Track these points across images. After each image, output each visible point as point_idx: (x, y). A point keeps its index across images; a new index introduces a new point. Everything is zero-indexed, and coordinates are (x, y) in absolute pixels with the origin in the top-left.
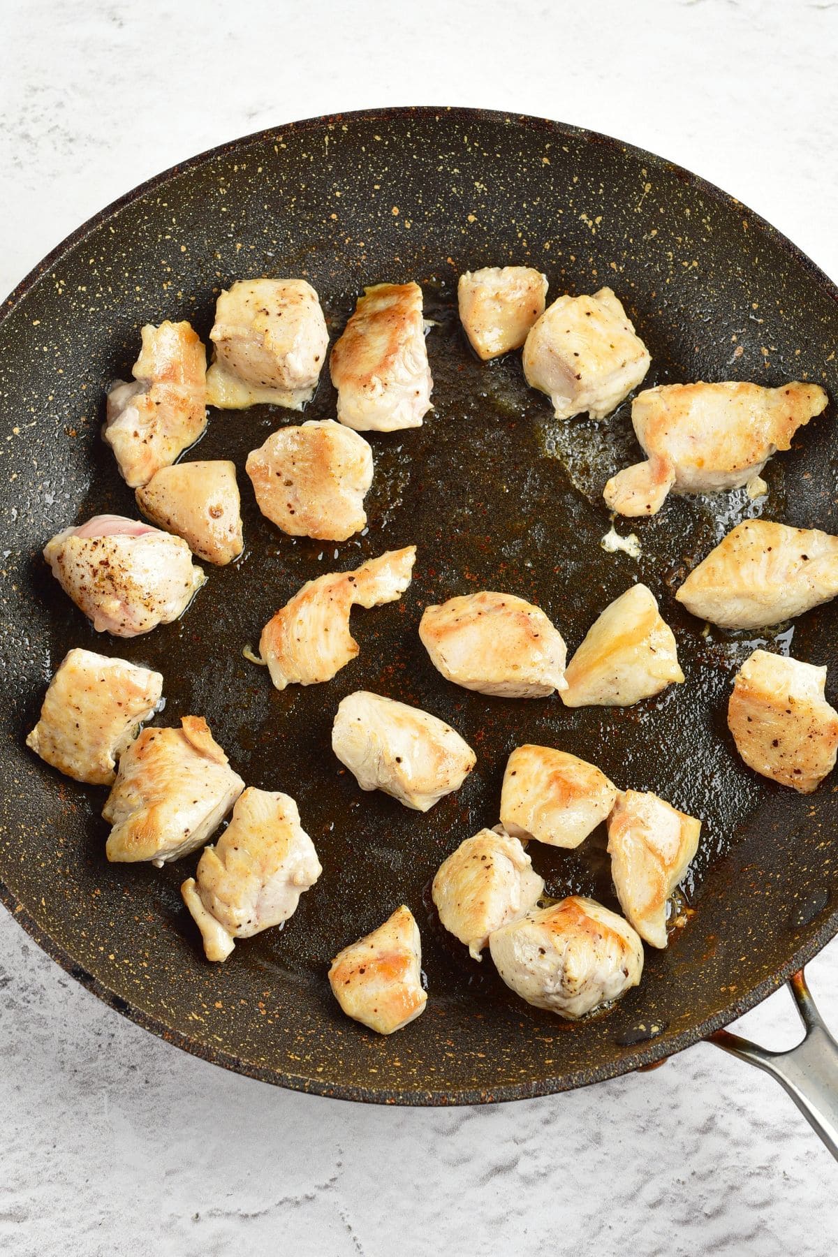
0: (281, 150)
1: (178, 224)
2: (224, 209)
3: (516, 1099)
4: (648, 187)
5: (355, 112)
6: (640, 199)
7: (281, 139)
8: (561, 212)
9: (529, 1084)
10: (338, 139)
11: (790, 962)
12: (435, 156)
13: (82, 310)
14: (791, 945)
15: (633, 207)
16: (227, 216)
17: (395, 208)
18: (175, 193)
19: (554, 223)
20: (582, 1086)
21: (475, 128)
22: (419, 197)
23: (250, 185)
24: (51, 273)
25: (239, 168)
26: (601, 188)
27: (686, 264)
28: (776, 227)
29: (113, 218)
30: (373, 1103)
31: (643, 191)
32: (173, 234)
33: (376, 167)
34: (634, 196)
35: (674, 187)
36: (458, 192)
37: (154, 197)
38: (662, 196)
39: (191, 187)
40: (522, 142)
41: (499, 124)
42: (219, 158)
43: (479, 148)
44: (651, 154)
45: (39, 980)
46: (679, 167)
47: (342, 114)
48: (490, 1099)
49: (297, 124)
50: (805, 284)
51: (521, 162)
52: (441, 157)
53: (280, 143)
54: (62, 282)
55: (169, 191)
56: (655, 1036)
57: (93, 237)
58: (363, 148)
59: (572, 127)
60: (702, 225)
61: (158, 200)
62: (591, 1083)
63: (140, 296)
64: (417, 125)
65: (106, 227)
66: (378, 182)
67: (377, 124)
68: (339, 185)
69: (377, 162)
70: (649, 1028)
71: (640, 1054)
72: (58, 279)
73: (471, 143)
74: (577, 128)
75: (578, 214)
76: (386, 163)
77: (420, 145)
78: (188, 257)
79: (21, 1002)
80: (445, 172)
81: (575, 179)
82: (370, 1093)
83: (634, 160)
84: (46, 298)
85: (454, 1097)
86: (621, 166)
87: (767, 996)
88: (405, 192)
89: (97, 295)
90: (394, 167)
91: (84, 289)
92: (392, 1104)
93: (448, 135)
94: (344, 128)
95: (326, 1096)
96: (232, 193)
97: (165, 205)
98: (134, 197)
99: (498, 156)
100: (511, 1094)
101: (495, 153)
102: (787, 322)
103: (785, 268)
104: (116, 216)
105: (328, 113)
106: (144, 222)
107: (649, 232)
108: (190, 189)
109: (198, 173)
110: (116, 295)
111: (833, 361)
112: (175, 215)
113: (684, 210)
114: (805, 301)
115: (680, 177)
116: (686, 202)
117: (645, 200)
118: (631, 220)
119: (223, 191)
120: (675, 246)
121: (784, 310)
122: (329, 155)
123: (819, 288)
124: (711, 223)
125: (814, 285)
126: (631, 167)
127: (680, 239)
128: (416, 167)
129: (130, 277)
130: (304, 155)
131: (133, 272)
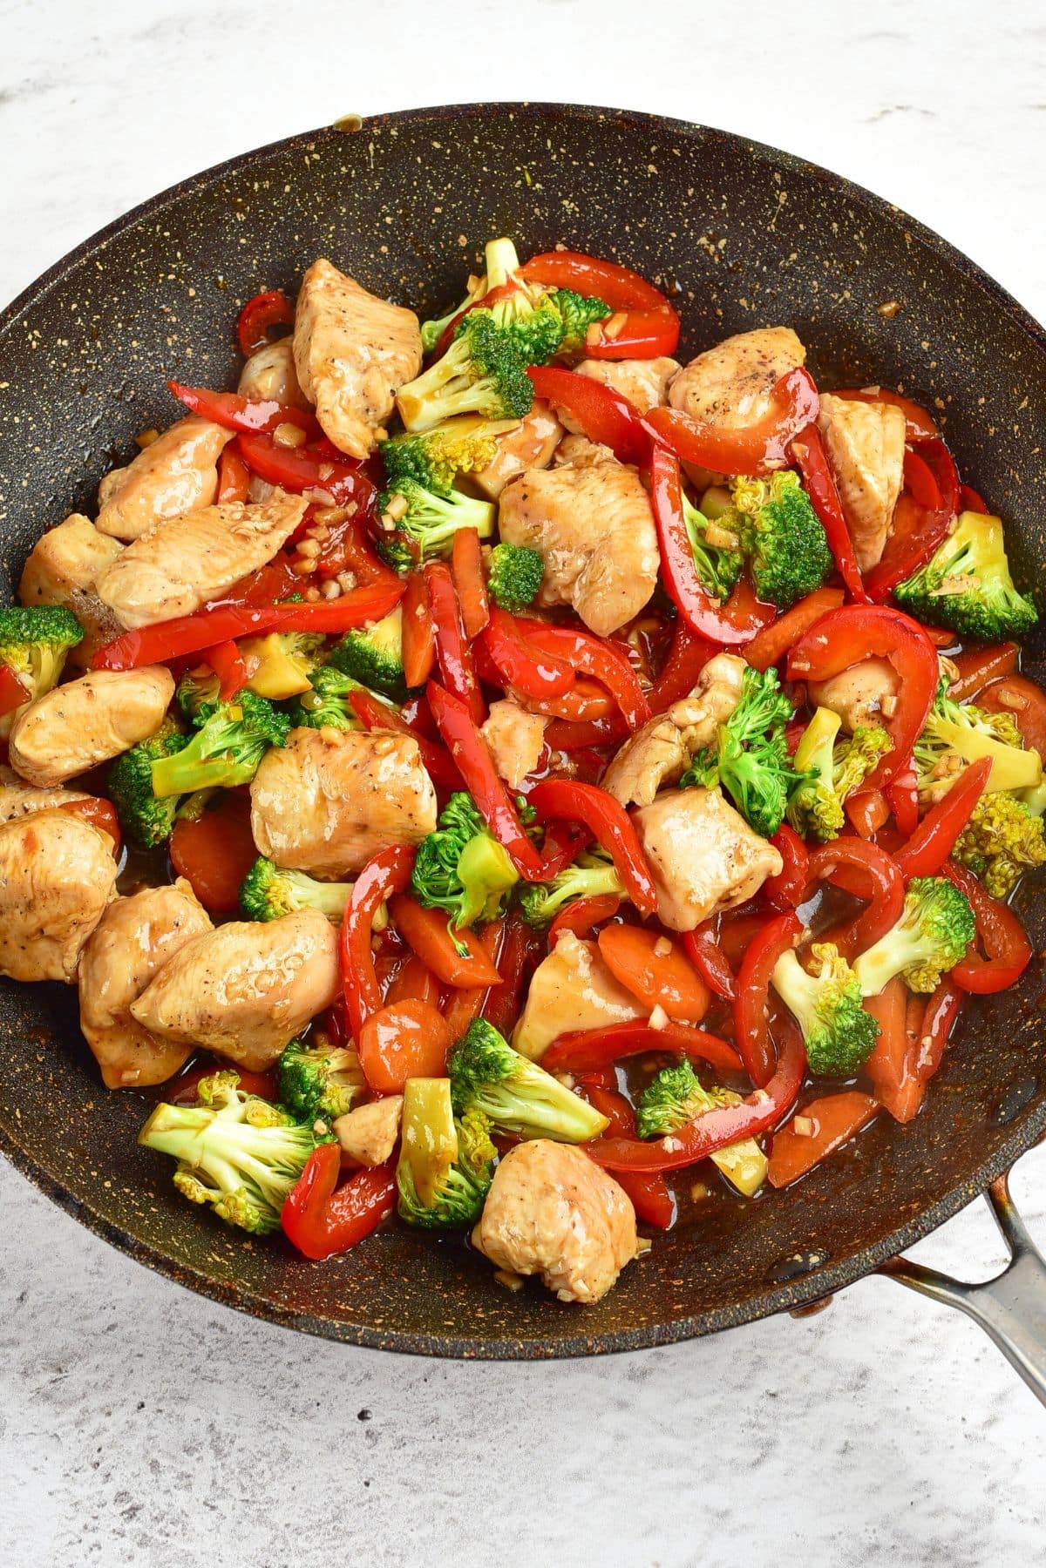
0: (313, 162)
1: (185, 259)
2: (243, 241)
3: (634, 1349)
4: (783, 197)
5: (406, 111)
6: (773, 214)
7: (313, 147)
8: (674, 235)
10: (385, 146)
11: (987, 1165)
12: (510, 168)
13: (63, 371)
15: (766, 224)
16: (247, 250)
17: (462, 237)
18: (179, 220)
19: (666, 251)
21: (560, 128)
22: (492, 223)
23: (274, 209)
24: (21, 320)
25: (261, 186)
26: (724, 201)
27: (835, 295)
28: (948, 240)
29: (100, 250)
30: (447, 1357)
31: (777, 203)
32: (177, 273)
33: (435, 183)
34: (766, 210)
35: (816, 195)
36: (543, 215)
37: (152, 223)
38: (801, 208)
39: (199, 211)
40: (620, 145)
41: (589, 122)
42: (234, 173)
43: (566, 155)
44: (786, 154)
45: (177, 1505)
46: (821, 169)
47: (391, 114)
48: (599, 1349)
50: (987, 311)
51: (621, 172)
52: (518, 169)
53: (311, 153)
54: (36, 332)
55: (171, 216)
56: (815, 1267)
57: (76, 273)
58: (419, 159)
59: (683, 123)
60: (854, 243)
61: (158, 227)
63: (137, 353)
64: (487, 127)
65: (91, 261)
66: (439, 204)
67: (434, 127)
68: (390, 208)
69: (437, 178)
70: (806, 1259)
71: (794, 1287)
72: (31, 329)
73: (556, 147)
74: (689, 124)
75: (697, 238)
76: (449, 178)
77: (491, 153)
78: (198, 303)
79: (157, 1536)
80: (524, 188)
81: (691, 192)
82: (443, 1343)
83: (764, 162)
84: (16, 353)
85: (552, 1347)
86: (748, 170)
87: (959, 1210)
88: (474, 216)
89: (83, 352)
90: (459, 184)
91: (65, 343)
92: (471, 1358)
93: (527, 138)
94: (394, 133)
95: (384, 1349)
96: (253, 219)
97: (167, 234)
98: (126, 224)
99: (591, 164)
100: (626, 1341)
101: (587, 161)
102: (967, 363)
103: (961, 292)
104: (103, 247)
105: (372, 114)
106: (140, 257)
107: (787, 257)
108: (198, 213)
109: (207, 192)
110: (107, 352)
111: (1026, 409)
112: (180, 247)
113: (830, 225)
114: (988, 333)
115: (823, 182)
116: (832, 214)
117: (781, 214)
118: (763, 243)
119: (240, 217)
120: (821, 273)
121: (962, 348)
122: (376, 169)
123: (1004, 315)
124: (866, 240)
125: (998, 311)
126: (760, 172)
127: (827, 263)
128: (486, 182)
129: (124, 329)
130: (343, 169)
131: (128, 322)
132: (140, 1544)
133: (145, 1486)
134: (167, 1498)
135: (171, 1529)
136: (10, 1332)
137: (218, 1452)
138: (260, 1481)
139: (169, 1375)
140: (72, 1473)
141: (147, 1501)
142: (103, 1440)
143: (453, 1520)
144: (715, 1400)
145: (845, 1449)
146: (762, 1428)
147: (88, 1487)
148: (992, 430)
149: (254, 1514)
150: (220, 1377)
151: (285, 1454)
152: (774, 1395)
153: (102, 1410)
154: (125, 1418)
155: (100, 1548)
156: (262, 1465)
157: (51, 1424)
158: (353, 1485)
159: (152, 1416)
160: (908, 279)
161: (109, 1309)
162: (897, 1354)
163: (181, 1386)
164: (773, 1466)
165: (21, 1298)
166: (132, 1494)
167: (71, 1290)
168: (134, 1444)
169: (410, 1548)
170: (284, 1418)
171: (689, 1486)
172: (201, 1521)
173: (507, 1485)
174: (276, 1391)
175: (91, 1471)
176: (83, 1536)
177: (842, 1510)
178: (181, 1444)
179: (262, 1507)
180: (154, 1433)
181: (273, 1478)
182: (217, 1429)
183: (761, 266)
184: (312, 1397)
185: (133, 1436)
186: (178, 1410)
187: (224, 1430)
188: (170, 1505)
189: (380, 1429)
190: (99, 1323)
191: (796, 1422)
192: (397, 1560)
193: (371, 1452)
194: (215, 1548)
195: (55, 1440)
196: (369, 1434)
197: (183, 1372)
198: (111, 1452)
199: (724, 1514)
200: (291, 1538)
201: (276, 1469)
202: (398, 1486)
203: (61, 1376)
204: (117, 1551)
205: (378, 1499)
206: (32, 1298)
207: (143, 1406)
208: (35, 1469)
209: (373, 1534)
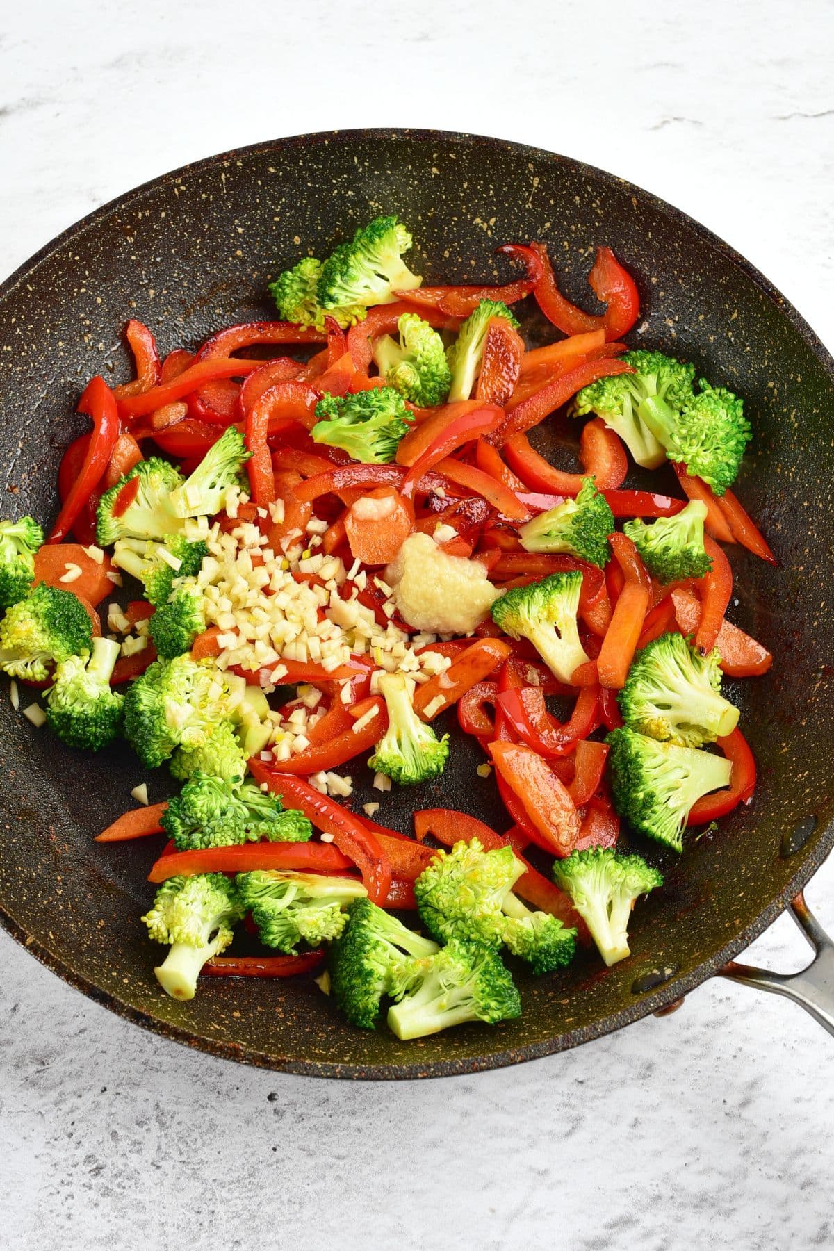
0: (181, 192)
1: (92, 276)
2: (133, 258)
4: (536, 182)
5: (246, 148)
6: (529, 195)
7: (180, 182)
8: (455, 219)
9: (556, 1039)
10: (234, 175)
11: (790, 884)
12: (328, 181)
13: (10, 370)
14: (787, 871)
15: (524, 203)
16: (137, 264)
17: (296, 237)
18: (85, 247)
19: (451, 230)
20: (607, 1033)
21: (363, 148)
22: (318, 224)
23: (155, 231)
25: (143, 214)
26: (491, 189)
27: (582, 251)
28: (664, 199)
29: (29, 275)
30: (406, 1079)
31: (532, 186)
32: (87, 287)
33: (273, 199)
34: (524, 192)
35: (561, 177)
36: (355, 214)
37: (65, 251)
38: (551, 188)
39: (99, 238)
40: (410, 155)
41: (386, 140)
42: (123, 207)
43: (369, 167)
44: (535, 148)
45: (131, 1165)
46: (563, 157)
47: (235, 151)
48: (519, 1059)
49: (193, 166)
50: (700, 250)
51: (412, 175)
52: (334, 181)
53: (179, 186)
55: (79, 244)
56: (670, 977)
58: (259, 182)
59: (456, 134)
60: (593, 210)
61: (70, 254)
62: (616, 1029)
63: (63, 350)
64: (308, 152)
65: (23, 285)
66: (277, 214)
67: (269, 156)
68: (241, 221)
69: (274, 195)
70: (662, 971)
71: (659, 994)
73: (361, 162)
74: (460, 134)
75: (473, 219)
76: (283, 194)
77: (312, 172)
78: (104, 308)
79: (116, 1188)
80: (340, 196)
81: (465, 185)
82: (401, 1069)
83: (519, 157)
85: (484, 1061)
86: (507, 164)
87: (774, 921)
88: (304, 221)
89: (23, 354)
90: (291, 197)
91: (9, 348)
92: (424, 1078)
93: (339, 158)
94: (239, 164)
95: (358, 1079)
96: (139, 239)
97: (77, 258)
98: (47, 254)
99: (389, 172)
100: (539, 1051)
101: (385, 170)
102: (687, 290)
103: (678, 237)
104: (31, 272)
105: (222, 152)
106: (58, 277)
107: (543, 225)
108: (99, 240)
109: (104, 223)
110: (41, 352)
111: (736, 319)
112: (88, 267)
113: (574, 198)
114: (702, 266)
115: (566, 166)
116: (575, 189)
117: (535, 193)
118: (524, 217)
119: (130, 240)
120: (569, 235)
121: (683, 279)
122: (228, 193)
123: (714, 250)
124: (601, 207)
125: (709, 248)
126: (517, 165)
127: (573, 227)
128: (312, 194)
129: (52, 334)
130: (204, 195)
131: (54, 327)
132: (103, 1195)
133: (107, 1151)
134: (124, 1160)
135: (126, 1183)
136: (6, 1034)
137: (162, 1124)
138: (194, 1147)
139: (126, 1066)
140: (52, 1141)
141: (109, 1162)
142: (76, 1116)
143: (339, 1178)
144: (537, 1086)
145: (636, 1124)
146: (573, 1107)
147: (65, 1152)
148: (712, 338)
149: (189, 1172)
150: (164, 1068)
151: (213, 1126)
152: (581, 1082)
153: (75, 1093)
154: (92, 1099)
155: (73, 1198)
156: (195, 1135)
157: (37, 1104)
158: (265, 1150)
159: (112, 1097)
160: (637, 232)
161: (80, 1017)
162: (675, 1051)
163: (133, 1074)
164: (581, 1136)
165: (14, 1009)
166: (97, 1157)
167: (52, 1003)
168: (99, 1119)
169: (307, 1199)
170: (211, 1099)
171: (517, 1151)
172: (149, 1178)
173: (380, 1151)
174: (206, 1079)
175: (66, 1139)
176: (60, 1189)
177: (633, 1170)
178: (134, 1118)
179: (196, 1167)
180: (113, 1110)
181: (204, 1145)
182: (161, 1107)
183: (523, 235)
184: (234, 1083)
185: (98, 1113)
186: (132, 1093)
187: (167, 1108)
188: (126, 1165)
189: (284, 1108)
190: (73, 1027)
191: (598, 1103)
192: (297, 1207)
193: (278, 1125)
194: (160, 1198)
195: (39, 1116)
196: (276, 1111)
197: (135, 1064)
198: (81, 1124)
199: (544, 1173)
200: (217, 1190)
201: (205, 1137)
202: (298, 1151)
203: (43, 1067)
204: (87, 1200)
205: (283, 1161)
206: (23, 1009)
207: (105, 1090)
208: (25, 1138)
209: (279, 1187)
